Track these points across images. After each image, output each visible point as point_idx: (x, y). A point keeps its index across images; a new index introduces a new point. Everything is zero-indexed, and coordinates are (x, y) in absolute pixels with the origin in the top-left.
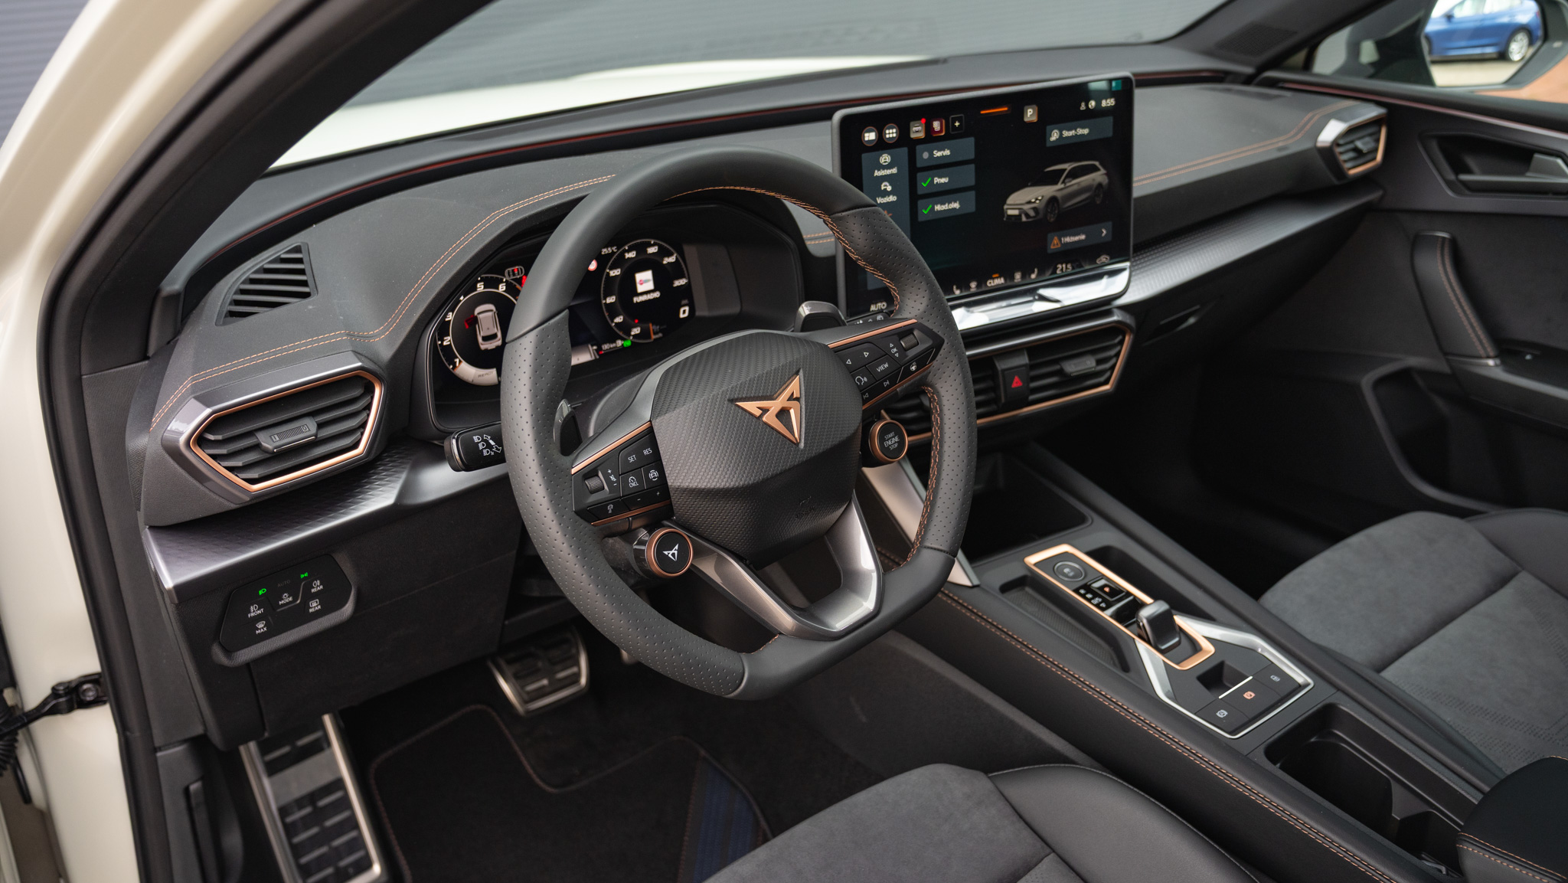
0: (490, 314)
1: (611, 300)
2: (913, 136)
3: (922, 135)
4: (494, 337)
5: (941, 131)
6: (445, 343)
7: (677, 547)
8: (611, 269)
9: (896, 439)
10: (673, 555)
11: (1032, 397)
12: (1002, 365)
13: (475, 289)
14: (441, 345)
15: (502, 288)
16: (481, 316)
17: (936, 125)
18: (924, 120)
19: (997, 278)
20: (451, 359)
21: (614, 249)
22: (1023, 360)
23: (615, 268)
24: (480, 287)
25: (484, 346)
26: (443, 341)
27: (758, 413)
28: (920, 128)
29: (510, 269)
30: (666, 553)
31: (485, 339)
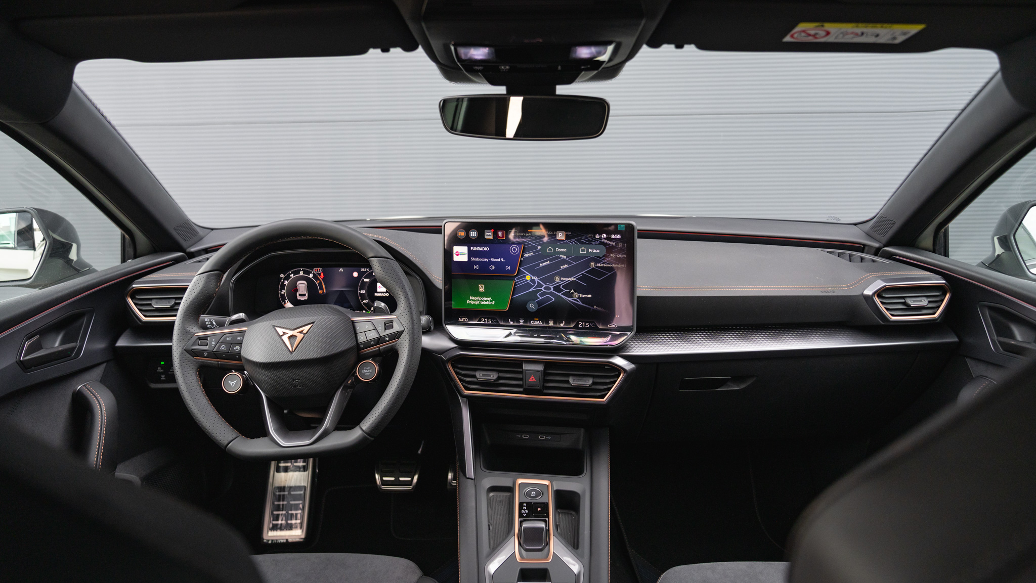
0: (304, 285)
1: (362, 292)
2: (486, 237)
3: (491, 237)
4: (304, 295)
5: (503, 237)
6: (282, 293)
7: (235, 381)
8: (365, 278)
9: (371, 371)
10: (233, 384)
11: (545, 391)
12: (526, 367)
13: (299, 273)
14: (280, 293)
15: (311, 276)
16: (300, 285)
17: (500, 234)
18: (493, 230)
19: (538, 321)
20: (284, 300)
21: (368, 269)
22: (540, 368)
23: (367, 278)
24: (301, 273)
25: (299, 298)
26: (281, 291)
27: (281, 334)
28: (490, 234)
29: (316, 269)
30: (230, 382)
31: (300, 295)
